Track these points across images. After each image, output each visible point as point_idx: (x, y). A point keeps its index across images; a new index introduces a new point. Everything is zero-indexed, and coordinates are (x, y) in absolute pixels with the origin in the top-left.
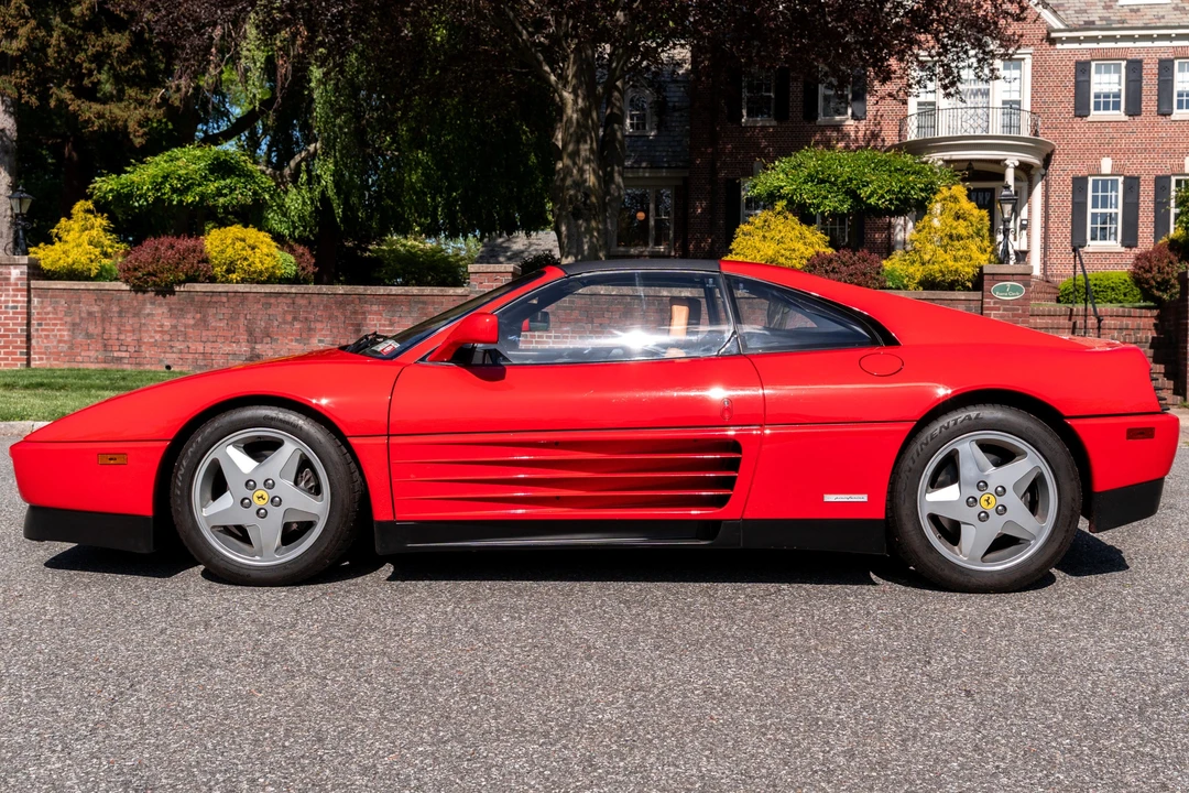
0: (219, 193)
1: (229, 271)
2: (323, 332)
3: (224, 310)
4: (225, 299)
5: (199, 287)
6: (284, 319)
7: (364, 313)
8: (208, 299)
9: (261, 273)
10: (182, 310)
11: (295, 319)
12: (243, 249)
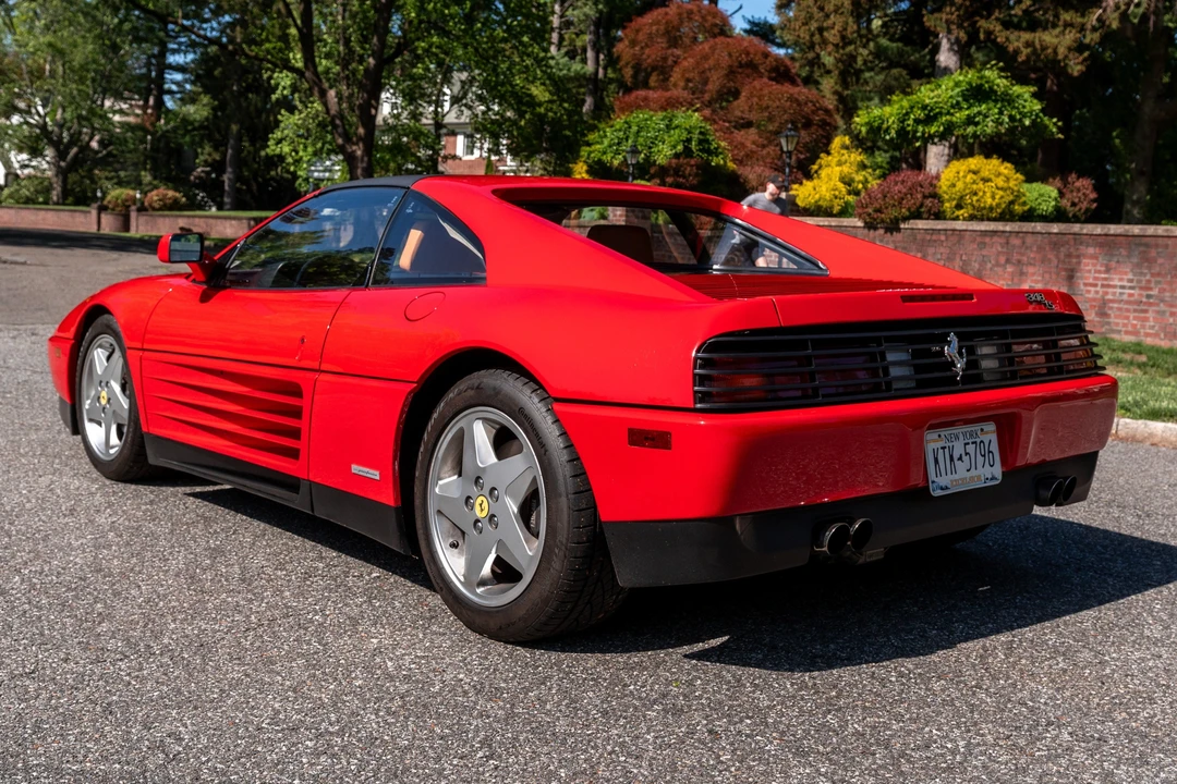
0: (970, 121)
1: (959, 207)
2: (1035, 278)
3: (942, 250)
4: (943, 238)
5: (921, 224)
6: (997, 261)
7: (1078, 257)
8: (928, 237)
9: (991, 209)
10: (905, 248)
11: (1008, 261)
12: (974, 182)
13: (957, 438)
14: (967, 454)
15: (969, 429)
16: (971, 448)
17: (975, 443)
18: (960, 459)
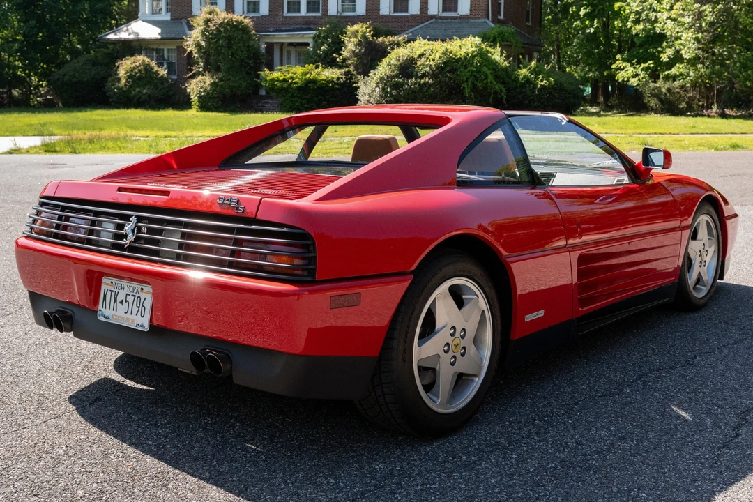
13: (123, 288)
14: (126, 301)
15: (133, 285)
16: (130, 299)
17: (135, 296)
18: (121, 302)
